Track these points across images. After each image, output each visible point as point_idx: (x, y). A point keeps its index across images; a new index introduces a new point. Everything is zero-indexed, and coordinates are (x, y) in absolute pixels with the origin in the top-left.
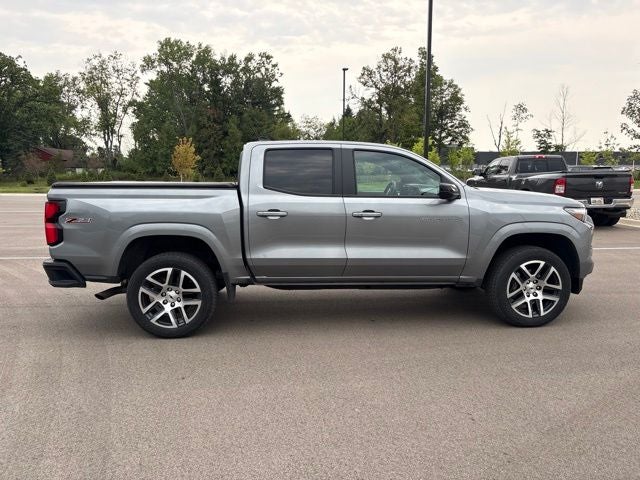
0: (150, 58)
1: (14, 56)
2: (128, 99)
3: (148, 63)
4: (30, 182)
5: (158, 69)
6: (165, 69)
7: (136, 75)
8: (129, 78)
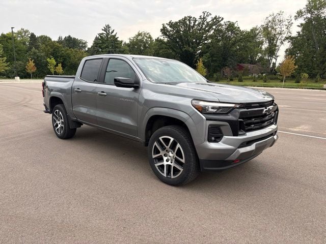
0: (301, 11)
1: (234, 22)
2: (284, 36)
3: (300, 14)
4: (231, 80)
5: (305, 17)
6: (309, 15)
7: (291, 22)
8: (287, 24)
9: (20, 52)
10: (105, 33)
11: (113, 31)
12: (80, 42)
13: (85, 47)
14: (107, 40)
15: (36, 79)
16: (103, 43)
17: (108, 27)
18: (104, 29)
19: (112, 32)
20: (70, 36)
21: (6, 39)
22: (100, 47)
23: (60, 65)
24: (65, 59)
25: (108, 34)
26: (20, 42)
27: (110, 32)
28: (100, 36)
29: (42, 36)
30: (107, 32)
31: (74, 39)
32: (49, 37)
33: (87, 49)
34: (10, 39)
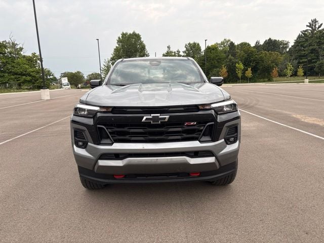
9: (219, 61)
10: (311, 29)
11: (321, 25)
12: (282, 43)
13: (286, 47)
14: (312, 37)
15: (229, 83)
16: (307, 40)
17: (315, 21)
18: (309, 25)
19: (319, 27)
20: (270, 39)
21: (210, 50)
22: (302, 46)
23: (249, 69)
24: (257, 63)
25: (313, 30)
26: (222, 51)
27: (317, 26)
28: (304, 34)
29: (242, 43)
30: (312, 28)
31: (275, 41)
32: (248, 43)
33: (288, 50)
34: (213, 49)
